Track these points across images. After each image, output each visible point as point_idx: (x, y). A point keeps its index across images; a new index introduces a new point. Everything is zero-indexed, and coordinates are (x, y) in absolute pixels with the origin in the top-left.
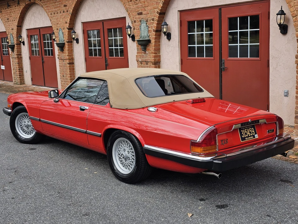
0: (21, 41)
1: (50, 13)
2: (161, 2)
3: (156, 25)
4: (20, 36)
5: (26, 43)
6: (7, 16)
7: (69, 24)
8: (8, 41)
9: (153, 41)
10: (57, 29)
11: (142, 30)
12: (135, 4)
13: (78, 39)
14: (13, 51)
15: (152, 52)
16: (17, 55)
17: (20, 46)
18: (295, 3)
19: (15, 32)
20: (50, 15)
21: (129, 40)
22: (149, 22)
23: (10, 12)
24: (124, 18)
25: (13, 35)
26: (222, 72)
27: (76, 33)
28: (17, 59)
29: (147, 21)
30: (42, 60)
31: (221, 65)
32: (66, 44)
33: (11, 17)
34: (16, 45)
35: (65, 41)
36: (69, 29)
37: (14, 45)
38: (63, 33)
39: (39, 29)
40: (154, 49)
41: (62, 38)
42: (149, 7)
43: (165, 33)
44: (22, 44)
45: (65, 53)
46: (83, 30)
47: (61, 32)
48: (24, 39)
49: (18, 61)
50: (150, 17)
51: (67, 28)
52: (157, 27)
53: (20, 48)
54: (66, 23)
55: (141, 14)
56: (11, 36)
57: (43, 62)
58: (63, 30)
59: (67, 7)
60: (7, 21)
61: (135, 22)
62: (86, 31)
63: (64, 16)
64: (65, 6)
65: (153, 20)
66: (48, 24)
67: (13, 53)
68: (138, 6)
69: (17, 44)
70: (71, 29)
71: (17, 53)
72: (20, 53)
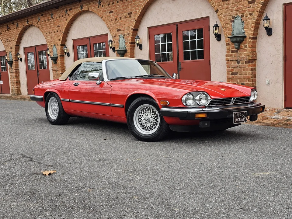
0: (19, 58)
1: (45, 33)
2: (135, 21)
3: (131, 39)
4: (18, 54)
5: (23, 59)
6: (6, 37)
7: (62, 41)
8: (7, 58)
9: (129, 51)
10: (52, 46)
11: (120, 42)
12: (115, 23)
13: (69, 53)
14: (11, 66)
16: (15, 70)
17: (18, 62)
18: (224, 19)
19: (14, 50)
20: (45, 35)
21: (111, 51)
22: (125, 36)
23: (10, 34)
24: (107, 35)
25: (12, 53)
26: (180, 71)
27: (67, 48)
28: (15, 73)
29: (124, 36)
30: (38, 73)
31: (178, 66)
32: (59, 57)
33: (10, 37)
34: (14, 62)
35: (58, 55)
36: (61, 45)
37: (13, 62)
38: (56, 49)
39: (36, 47)
41: (56, 53)
42: (126, 25)
43: (138, 44)
44: (19, 60)
45: (58, 65)
46: (73, 46)
47: (55, 48)
48: (21, 56)
49: (16, 75)
50: (126, 32)
51: (60, 44)
52: (132, 40)
53: (18, 64)
54: (59, 40)
55: (119, 30)
56: (10, 54)
57: (38, 75)
58: (56, 46)
59: (60, 27)
60: (7, 41)
61: (115, 36)
62: (76, 47)
63: (57, 35)
64: (58, 26)
65: (129, 34)
66: (44, 42)
67: (12, 68)
68: (117, 25)
69: (15, 61)
70: (63, 45)
71: (15, 68)
72: (18, 68)
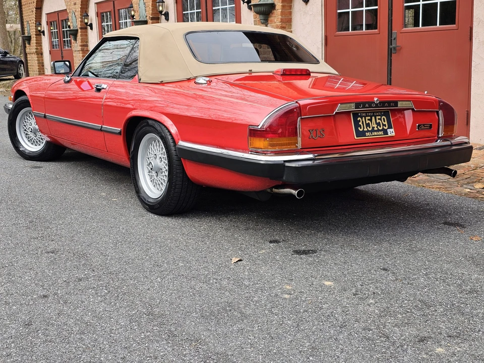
0: (87, 23)
4: (86, 15)
8: (69, 24)
9: (279, 6)
13: (168, 13)
14: (76, 39)
15: (277, 25)
16: (81, 46)
17: (87, 32)
19: (78, 7)
21: (244, 8)
25: (76, 14)
26: (392, 54)
27: (164, 2)
28: (81, 52)
31: (390, 43)
32: (149, 21)
34: (79, 30)
35: (148, 17)
37: (77, 30)
38: (145, 4)
40: (280, 20)
41: (144, 11)
44: (89, 27)
47: (142, 3)
48: (91, 20)
53: (87, 35)
56: (74, 15)
67: (77, 43)
69: (81, 28)
71: (82, 42)
72: (87, 42)
